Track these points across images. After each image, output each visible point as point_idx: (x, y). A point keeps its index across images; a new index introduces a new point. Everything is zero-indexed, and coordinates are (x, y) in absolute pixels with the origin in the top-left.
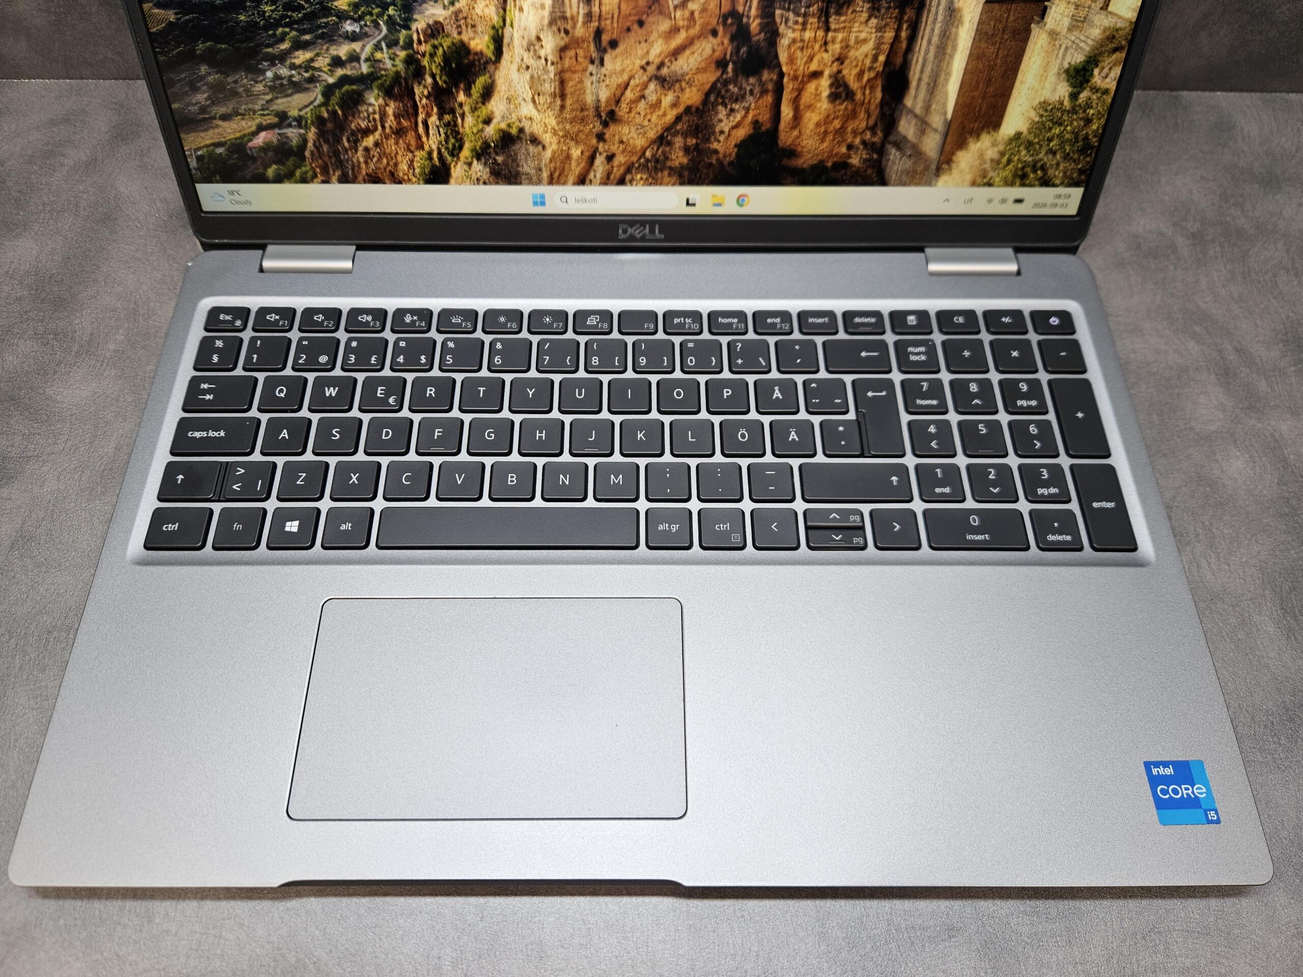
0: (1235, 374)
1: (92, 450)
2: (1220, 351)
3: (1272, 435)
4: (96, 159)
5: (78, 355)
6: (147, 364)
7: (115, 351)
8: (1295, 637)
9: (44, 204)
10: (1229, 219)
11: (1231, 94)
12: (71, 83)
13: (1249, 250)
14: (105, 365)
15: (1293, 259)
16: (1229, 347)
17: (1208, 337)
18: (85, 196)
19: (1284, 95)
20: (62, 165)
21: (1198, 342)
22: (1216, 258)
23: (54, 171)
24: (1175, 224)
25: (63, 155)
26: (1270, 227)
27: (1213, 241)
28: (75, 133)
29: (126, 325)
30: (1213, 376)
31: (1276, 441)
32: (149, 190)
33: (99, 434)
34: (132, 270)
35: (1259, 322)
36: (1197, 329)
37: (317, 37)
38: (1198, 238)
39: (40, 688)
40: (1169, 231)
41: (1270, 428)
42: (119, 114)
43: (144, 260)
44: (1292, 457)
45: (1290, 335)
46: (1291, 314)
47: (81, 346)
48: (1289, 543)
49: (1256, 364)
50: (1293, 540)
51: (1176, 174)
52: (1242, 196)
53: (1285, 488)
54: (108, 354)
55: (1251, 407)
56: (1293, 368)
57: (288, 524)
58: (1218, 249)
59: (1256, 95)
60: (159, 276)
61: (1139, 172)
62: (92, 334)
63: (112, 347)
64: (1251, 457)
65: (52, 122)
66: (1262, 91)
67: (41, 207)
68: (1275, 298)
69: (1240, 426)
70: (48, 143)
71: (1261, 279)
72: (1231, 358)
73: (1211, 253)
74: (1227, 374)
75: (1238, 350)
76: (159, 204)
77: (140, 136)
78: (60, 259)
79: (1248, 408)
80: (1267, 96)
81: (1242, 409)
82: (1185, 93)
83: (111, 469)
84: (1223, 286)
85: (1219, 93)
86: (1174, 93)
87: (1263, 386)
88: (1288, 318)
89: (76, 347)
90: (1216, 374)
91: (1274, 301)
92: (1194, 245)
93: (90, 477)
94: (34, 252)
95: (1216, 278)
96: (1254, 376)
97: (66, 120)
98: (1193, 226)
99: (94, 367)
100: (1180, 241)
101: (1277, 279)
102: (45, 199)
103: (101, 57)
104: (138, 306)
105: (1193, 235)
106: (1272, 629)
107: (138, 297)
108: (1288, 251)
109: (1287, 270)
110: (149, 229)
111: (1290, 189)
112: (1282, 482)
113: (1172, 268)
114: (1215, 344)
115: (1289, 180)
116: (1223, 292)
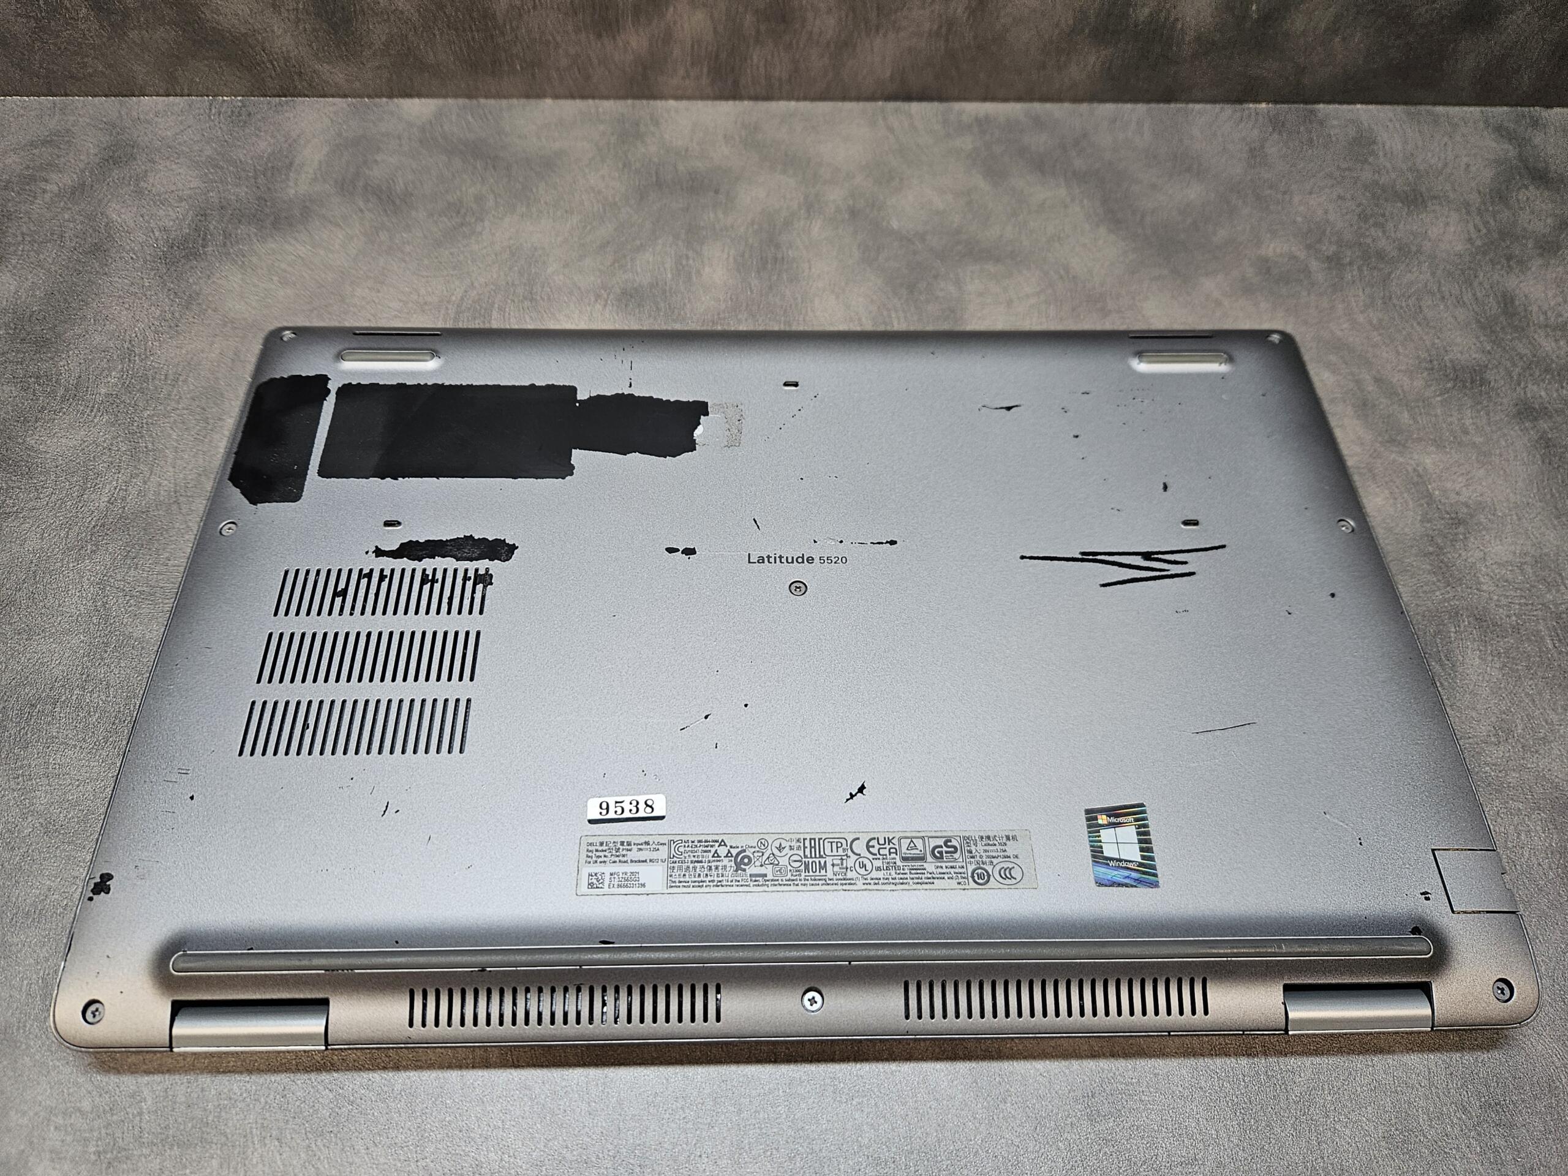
0: (1374, 406)
1: (81, 505)
2: (1358, 382)
3: (1415, 470)
4: (84, 184)
5: (64, 400)
6: (145, 409)
7: (108, 395)
8: (1441, 683)
9: (23, 234)
10: (1369, 241)
11: (1371, 107)
12: (53, 102)
13: (1390, 274)
14: (95, 410)
15: (1440, 283)
16: (1368, 377)
17: (1344, 366)
18: (71, 225)
19: (1429, 107)
20: (44, 191)
21: (1334, 372)
22: (1354, 281)
23: (35, 198)
24: (1309, 247)
25: (46, 181)
26: (1414, 249)
27: (1351, 264)
28: (59, 156)
29: (120, 367)
30: (1349, 408)
31: (1419, 476)
32: (147, 218)
33: (89, 486)
34: (127, 306)
35: (1401, 350)
36: (1333, 358)
38: (1334, 262)
39: (21, 767)
40: (1302, 255)
41: (1413, 462)
42: (111, 135)
43: (140, 295)
44: (1437, 493)
45: (1435, 363)
46: (1436, 341)
47: (67, 390)
48: (1434, 584)
49: (1397, 394)
50: (1439, 581)
51: (1311, 193)
52: (1383, 215)
53: (1428, 525)
54: (99, 399)
55: (1392, 441)
56: (1439, 399)
58: (1356, 272)
59: (1400, 109)
60: (158, 312)
61: (1270, 191)
62: (80, 377)
63: (103, 391)
64: (1391, 493)
65: (32, 144)
66: (1406, 103)
67: (20, 238)
68: (1419, 323)
69: (1379, 461)
70: (28, 167)
71: (1404, 304)
72: (1370, 388)
73: (1349, 277)
74: (1365, 404)
75: (1378, 380)
77: (135, 159)
78: (42, 295)
79: (1388, 442)
80: (1412, 109)
81: (1381, 443)
82: (1321, 106)
83: (103, 525)
84: (1362, 312)
85: (1359, 106)
86: (1309, 107)
87: (1405, 417)
88: (1434, 344)
89: (61, 392)
90: (1353, 405)
91: (1418, 328)
92: (1329, 268)
93: (78, 534)
94: (12, 287)
95: (1354, 304)
96: (1396, 407)
97: (46, 143)
98: (1328, 249)
99: (83, 414)
100: (1314, 265)
101: (1422, 304)
102: (24, 229)
103: (90, 70)
104: (133, 346)
105: (1329, 259)
107: (134, 335)
108: (1433, 274)
109: (1433, 294)
110: (146, 261)
111: (1437, 208)
112: (1425, 519)
113: (1305, 293)
114: (1352, 374)
115: (1435, 198)
116: (1361, 318)
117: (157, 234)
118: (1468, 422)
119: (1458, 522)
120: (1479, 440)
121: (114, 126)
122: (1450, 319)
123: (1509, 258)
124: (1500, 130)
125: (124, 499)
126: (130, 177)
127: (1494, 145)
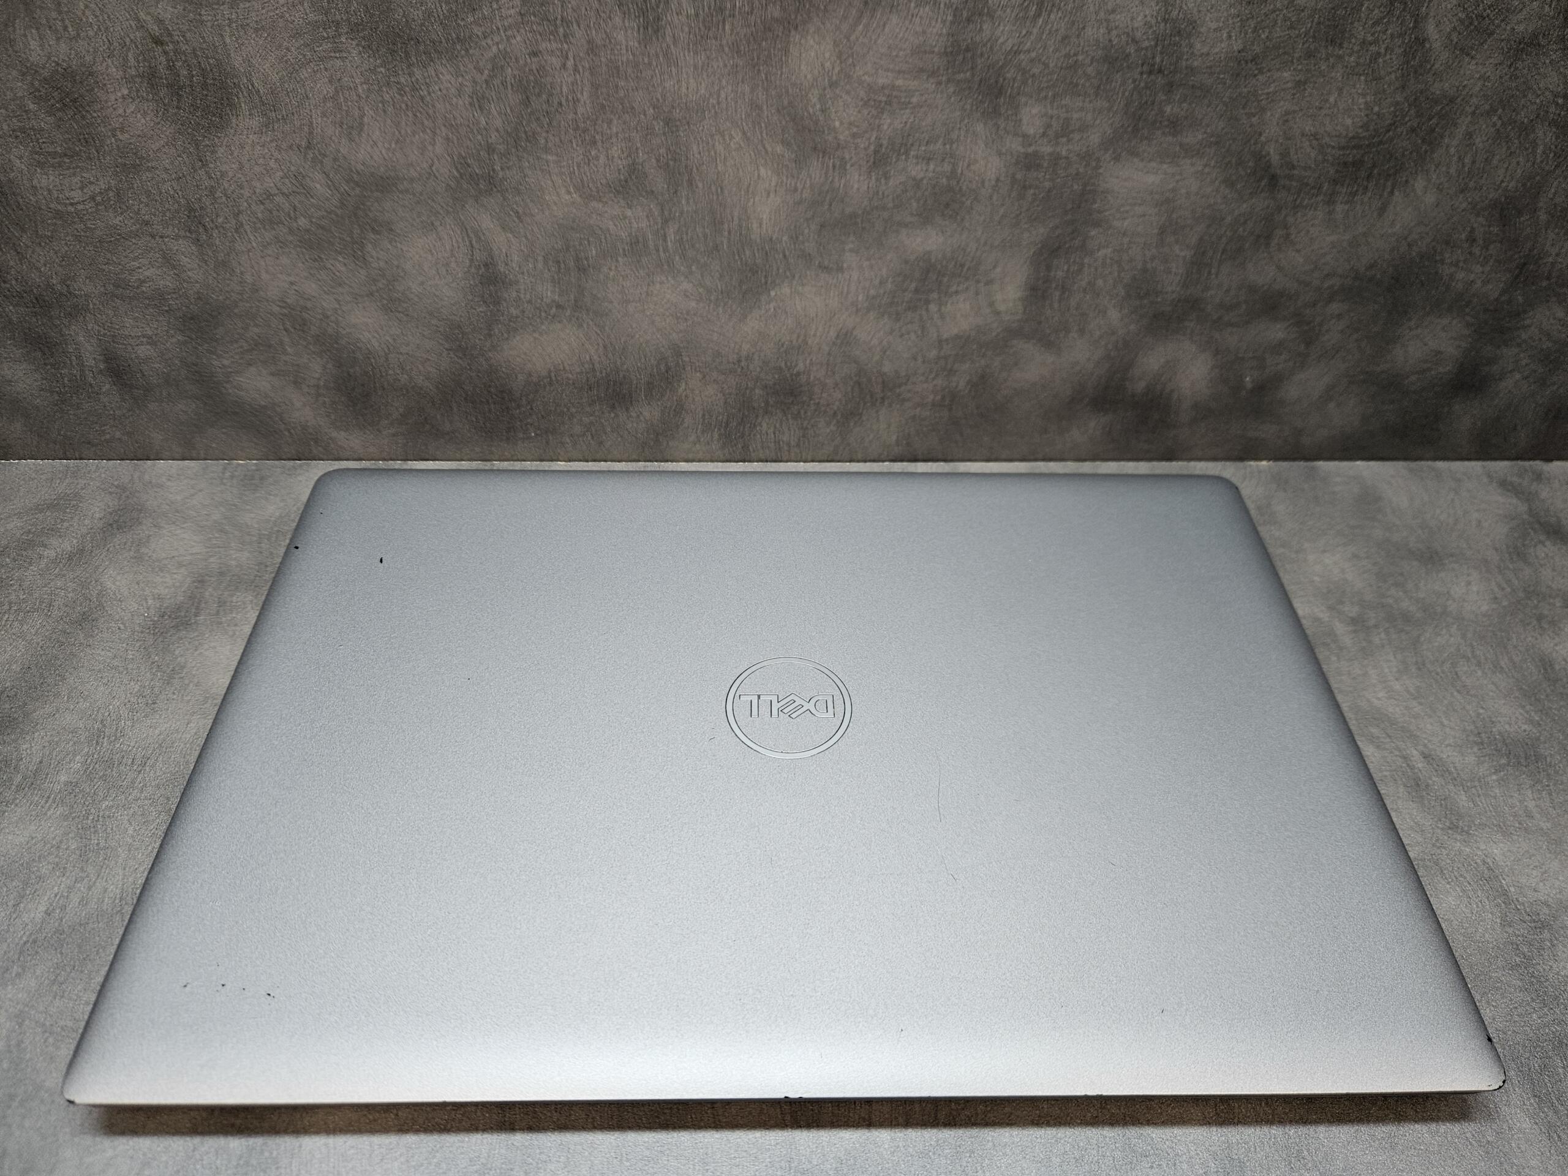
0: (1427, 786)
1: (14, 916)
2: (1405, 758)
3: (1484, 862)
4: (83, 550)
5: (19, 788)
6: (105, 798)
7: (66, 784)
8: (1559, 1137)
9: (10, 603)
10: (1391, 601)
11: (1372, 463)
12: (67, 464)
13: (1419, 636)
14: (50, 801)
15: (1472, 646)
16: (1415, 752)
17: (1388, 740)
18: (62, 593)
19: (1430, 463)
20: (41, 557)
21: (1378, 747)
22: (1383, 646)
23: (30, 564)
24: (1331, 608)
25: (45, 546)
26: (1439, 609)
27: (1376, 626)
28: (63, 521)
29: (86, 750)
30: (1401, 789)
31: (1490, 869)
32: (142, 585)
33: (28, 892)
34: (105, 681)
35: (1446, 722)
36: (1374, 731)
38: (1357, 623)
40: (1325, 616)
41: (1480, 853)
42: (120, 499)
43: (121, 669)
44: (1512, 889)
45: (1483, 735)
46: (1481, 711)
47: (24, 778)
48: (1528, 1004)
49: (1450, 773)
50: (1533, 1000)
51: (1324, 551)
52: (1402, 574)
53: (1510, 930)
54: (57, 787)
55: (1454, 827)
56: (1494, 777)
58: (1383, 636)
59: (1400, 465)
60: (137, 688)
61: (1282, 550)
62: (41, 762)
63: (63, 778)
64: (1464, 891)
65: (39, 508)
66: (1405, 459)
67: (7, 607)
68: (1458, 691)
69: (1444, 852)
70: (29, 532)
71: (1439, 670)
72: (1420, 765)
73: (1376, 640)
74: (1418, 785)
75: (1426, 757)
77: (140, 523)
78: (18, 669)
79: (1450, 828)
80: (1414, 464)
81: (1442, 829)
82: (1320, 463)
83: (35, 942)
84: (1397, 679)
85: (1358, 463)
86: (1311, 463)
87: (1463, 800)
88: (1479, 715)
89: (18, 778)
90: (1405, 786)
91: (1459, 697)
92: (1355, 631)
93: (5, 952)
95: (1386, 670)
96: (1451, 787)
97: (52, 506)
98: (1352, 611)
99: (37, 804)
100: (1340, 628)
101: (1457, 669)
102: (13, 597)
103: (108, 436)
104: (104, 725)
105: (1354, 621)
106: (1527, 1124)
107: (107, 714)
108: (1464, 636)
109: (1468, 660)
110: (133, 632)
111: (1456, 566)
112: (1505, 923)
113: (1334, 658)
114: (1398, 749)
115: (1452, 555)
116: (1397, 686)
117: (150, 602)
118: (1531, 805)
119: (1542, 926)
120: (1546, 825)
121: (124, 489)
122: (1491, 686)
123: (1540, 618)
124: (1504, 485)
125: (63, 908)
126: (132, 543)
127: (1501, 499)
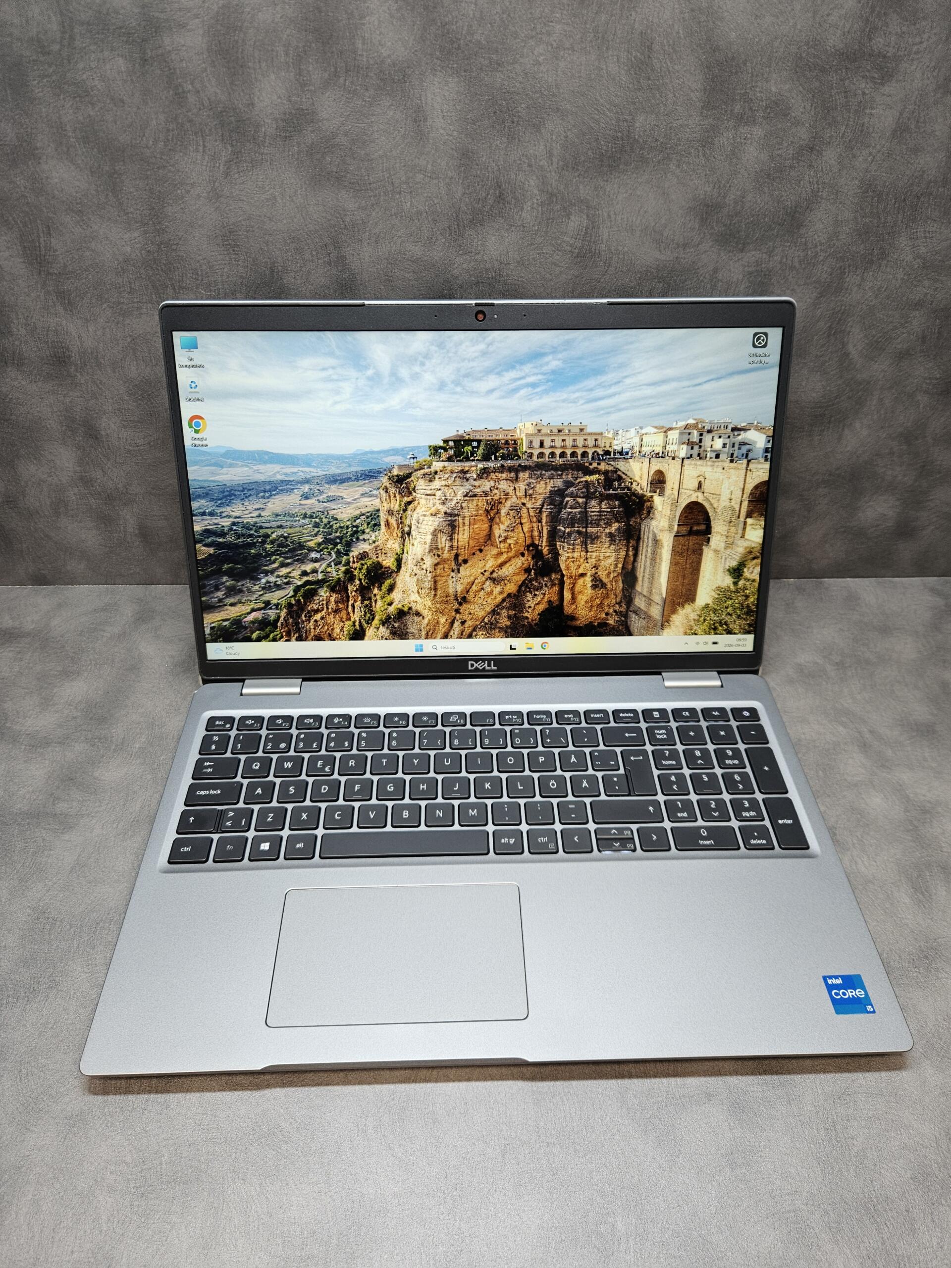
0: (871, 746)
2: (860, 733)
3: (898, 782)
4: (125, 633)
5: (115, 751)
6: (161, 755)
7: (139, 748)
9: (90, 660)
10: (860, 653)
12: (107, 588)
13: (874, 671)
14: (133, 756)
15: (903, 676)
16: (866, 730)
17: (851, 724)
18: (118, 655)
20: (103, 636)
21: (845, 727)
22: (853, 676)
23: (98, 640)
24: (825, 657)
25: (104, 631)
26: (887, 657)
27: (850, 667)
28: (110, 618)
29: (147, 732)
30: (856, 747)
31: (901, 785)
34: (150, 699)
35: (884, 714)
36: (844, 719)
37: (295, 561)
38: (840, 665)
39: (90, 959)
40: (821, 662)
41: (896, 778)
42: (140, 606)
43: (158, 693)
44: (912, 795)
45: (905, 721)
46: (905, 709)
47: (117, 746)
48: (914, 848)
49: (883, 739)
51: (824, 628)
52: (867, 639)
53: (908, 814)
54: (135, 750)
55: (883, 766)
56: (908, 742)
57: (263, 845)
58: (854, 671)
60: (168, 702)
61: (799, 627)
62: (124, 738)
63: (138, 746)
64: (885, 796)
65: (95, 611)
66: (876, 577)
67: (89, 662)
68: (893, 699)
69: (876, 777)
70: (93, 623)
71: (883, 689)
72: (868, 736)
73: (850, 674)
74: (865, 745)
75: (871, 732)
76: (167, 659)
77: (154, 619)
78: (102, 693)
79: (880, 766)
80: (880, 579)
81: (876, 767)
83: (138, 821)
84: (859, 693)
86: (819, 580)
87: (889, 753)
88: (903, 711)
89: (113, 747)
90: (858, 746)
91: (893, 702)
92: (838, 669)
94: (85, 689)
95: (854, 689)
96: (883, 746)
97: (103, 610)
98: (838, 659)
99: (126, 758)
100: (829, 667)
101: (894, 688)
102: (91, 657)
103: (132, 571)
105: (837, 664)
106: (907, 900)
107: (155, 715)
108: (899, 671)
109: (900, 683)
110: (161, 674)
111: (899, 634)
112: (906, 810)
113: (824, 683)
114: (856, 728)
115: (898, 629)
116: (859, 697)
118: (927, 755)
119: (925, 811)
120: (934, 765)
121: (142, 601)
122: (911, 697)
123: (944, 661)
124: (933, 591)
125: (149, 806)
126: (152, 628)
127: (930, 598)
